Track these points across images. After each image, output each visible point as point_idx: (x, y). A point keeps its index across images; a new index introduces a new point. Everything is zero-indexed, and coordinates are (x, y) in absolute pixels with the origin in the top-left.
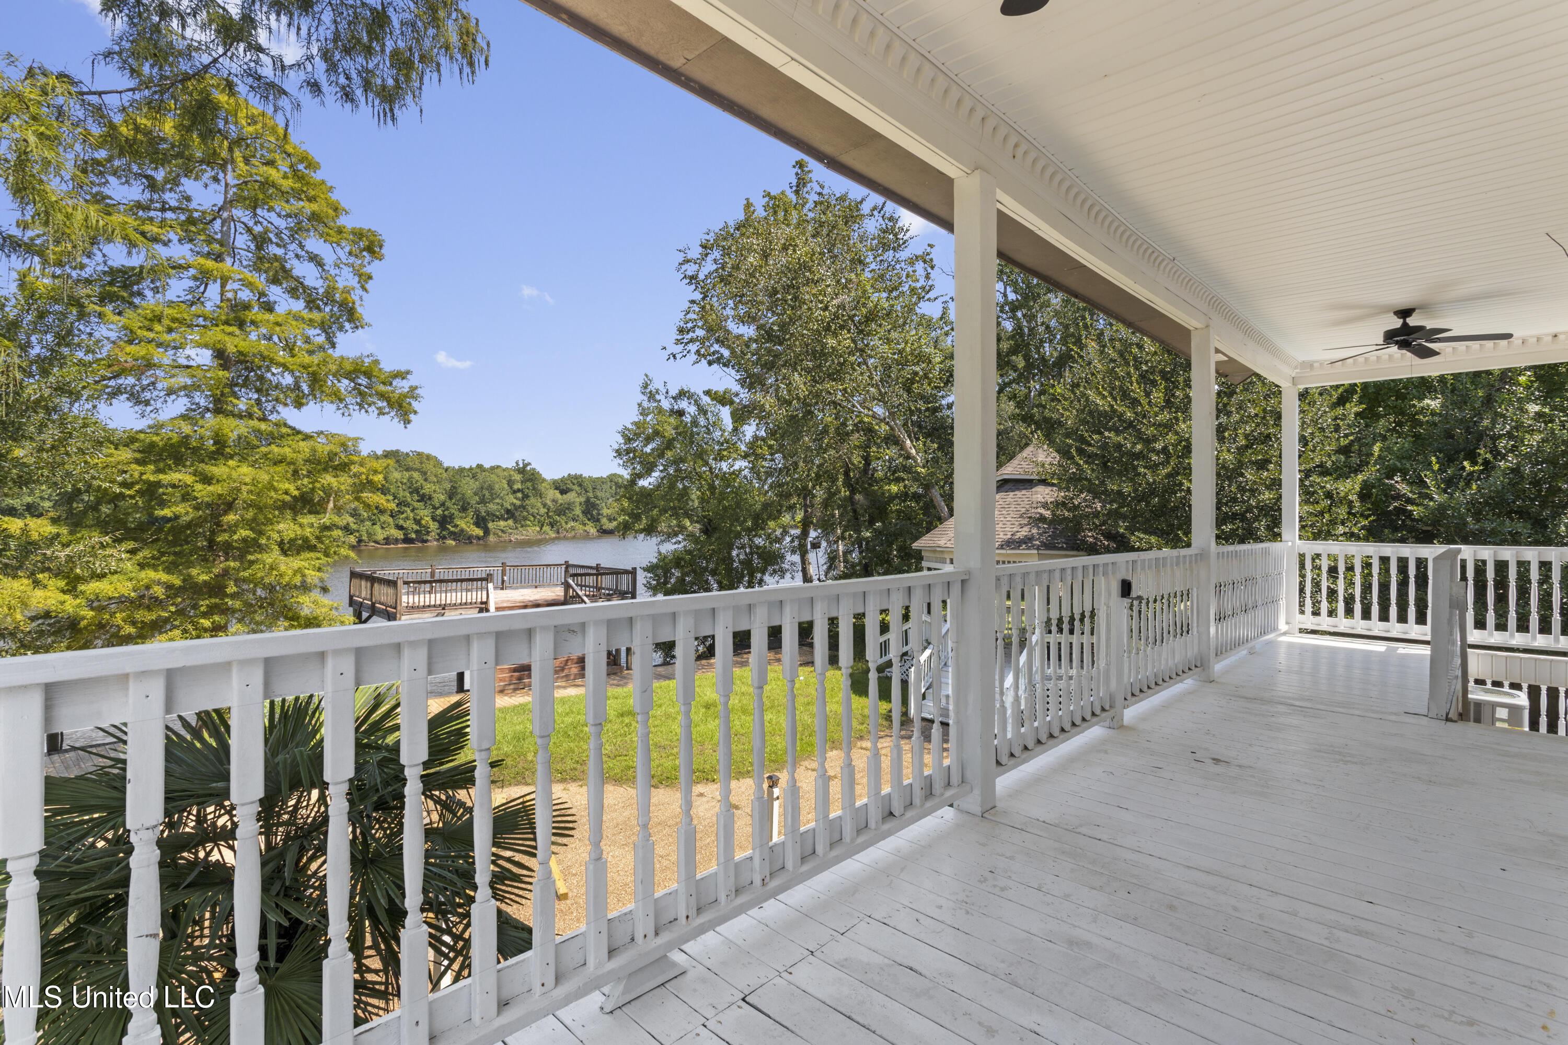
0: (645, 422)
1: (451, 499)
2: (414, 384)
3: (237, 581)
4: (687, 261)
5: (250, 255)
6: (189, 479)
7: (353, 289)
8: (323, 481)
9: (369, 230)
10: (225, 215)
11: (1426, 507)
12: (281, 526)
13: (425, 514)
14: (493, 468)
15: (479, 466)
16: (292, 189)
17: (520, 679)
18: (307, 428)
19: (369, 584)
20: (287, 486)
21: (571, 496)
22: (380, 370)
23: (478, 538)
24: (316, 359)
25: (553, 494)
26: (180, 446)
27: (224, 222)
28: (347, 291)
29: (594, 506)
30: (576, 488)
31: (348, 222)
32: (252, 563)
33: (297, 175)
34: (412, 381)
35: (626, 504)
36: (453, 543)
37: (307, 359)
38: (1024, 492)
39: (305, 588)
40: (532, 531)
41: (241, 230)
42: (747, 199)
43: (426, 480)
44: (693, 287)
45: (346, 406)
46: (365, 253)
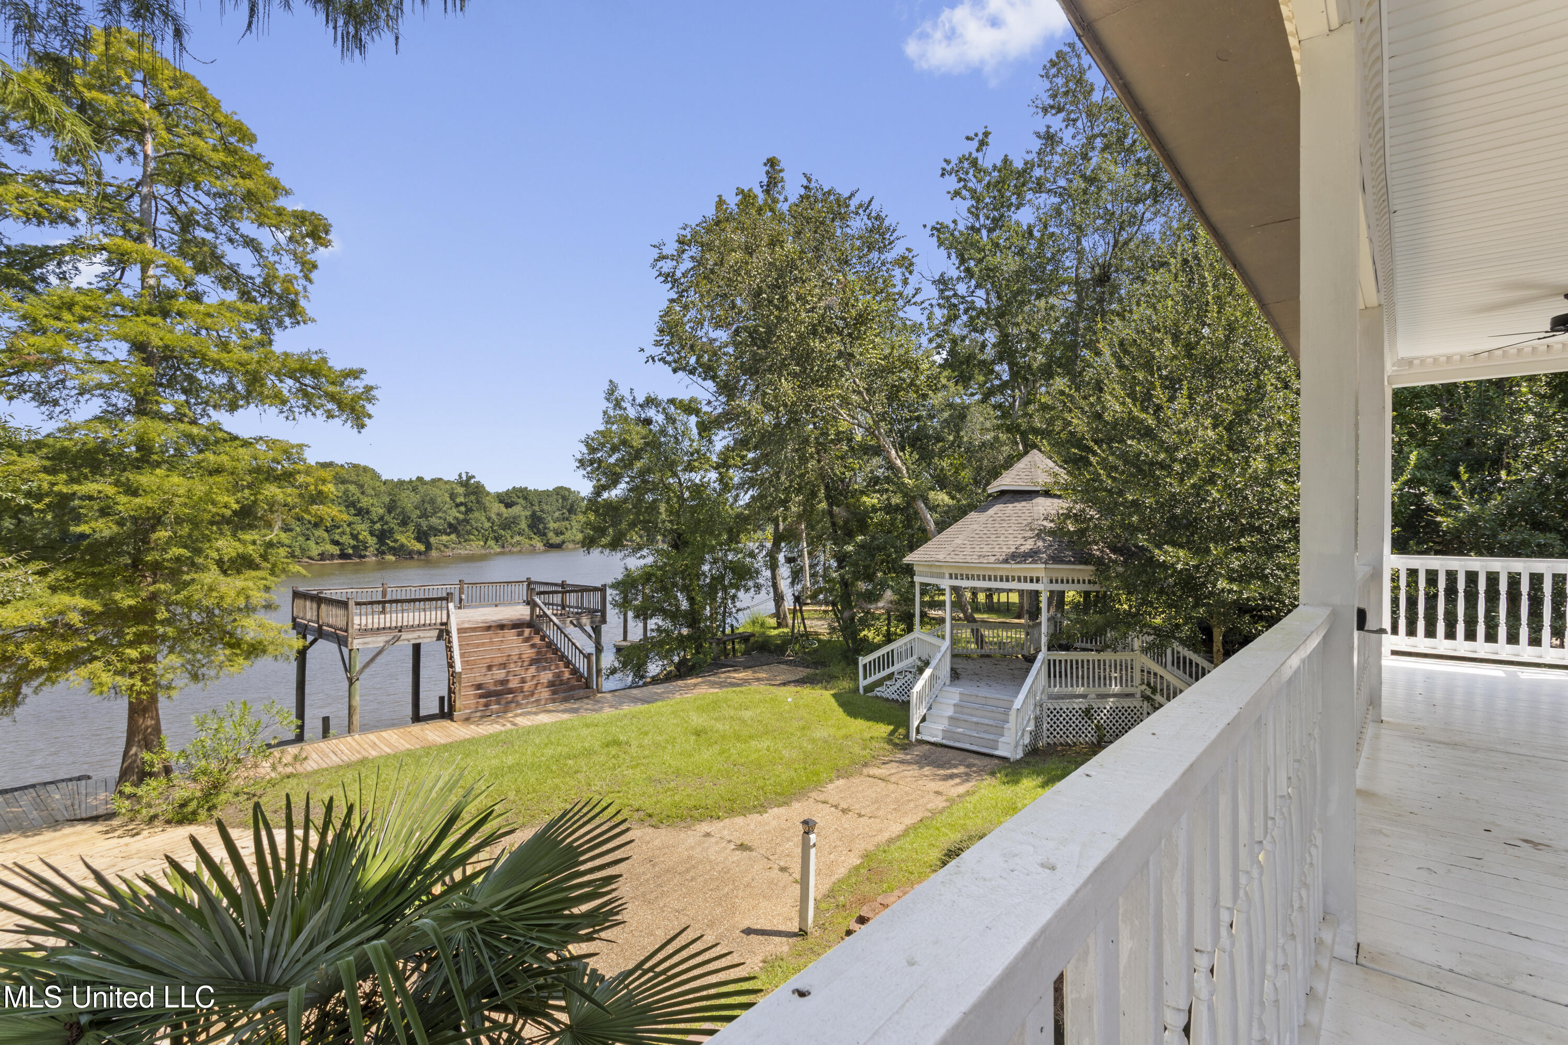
0: (609, 431)
1: (390, 512)
2: (370, 384)
3: (168, 605)
4: (662, 257)
5: (176, 238)
6: (110, 490)
7: (296, 278)
8: (266, 492)
9: (313, 213)
10: (145, 190)
11: (1456, 518)
12: (220, 543)
13: (363, 530)
14: (434, 481)
15: (420, 479)
16: (224, 163)
17: (487, 705)
18: (245, 433)
19: (315, 606)
20: (226, 499)
21: (516, 510)
22: (330, 368)
23: (419, 553)
24: (255, 355)
25: (497, 508)
26: (97, 453)
27: (144, 199)
28: (288, 280)
29: (540, 519)
30: (521, 501)
31: (291, 204)
32: (187, 584)
33: (230, 151)
34: (367, 380)
35: (592, 517)
36: (393, 558)
37: (245, 356)
38: (1024, 504)
39: (249, 609)
40: (475, 546)
41: (163, 209)
42: (720, 196)
43: (363, 493)
44: (670, 285)
45: (290, 409)
46: (307, 240)
